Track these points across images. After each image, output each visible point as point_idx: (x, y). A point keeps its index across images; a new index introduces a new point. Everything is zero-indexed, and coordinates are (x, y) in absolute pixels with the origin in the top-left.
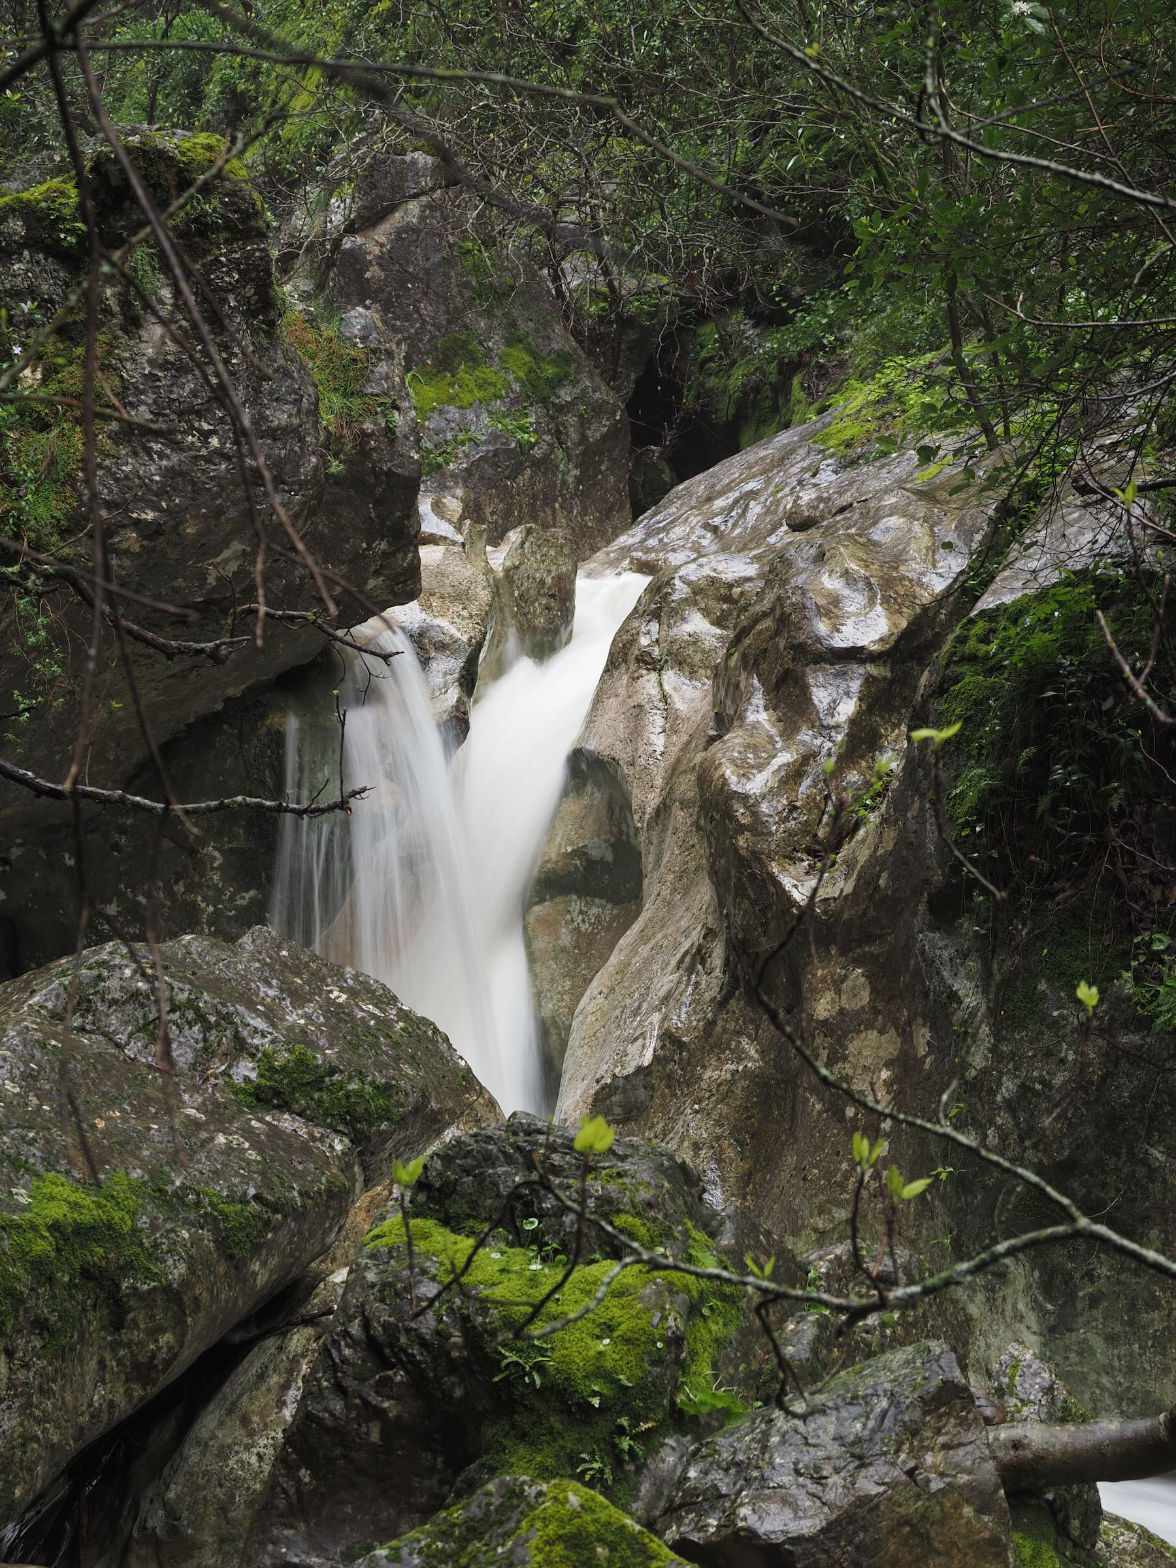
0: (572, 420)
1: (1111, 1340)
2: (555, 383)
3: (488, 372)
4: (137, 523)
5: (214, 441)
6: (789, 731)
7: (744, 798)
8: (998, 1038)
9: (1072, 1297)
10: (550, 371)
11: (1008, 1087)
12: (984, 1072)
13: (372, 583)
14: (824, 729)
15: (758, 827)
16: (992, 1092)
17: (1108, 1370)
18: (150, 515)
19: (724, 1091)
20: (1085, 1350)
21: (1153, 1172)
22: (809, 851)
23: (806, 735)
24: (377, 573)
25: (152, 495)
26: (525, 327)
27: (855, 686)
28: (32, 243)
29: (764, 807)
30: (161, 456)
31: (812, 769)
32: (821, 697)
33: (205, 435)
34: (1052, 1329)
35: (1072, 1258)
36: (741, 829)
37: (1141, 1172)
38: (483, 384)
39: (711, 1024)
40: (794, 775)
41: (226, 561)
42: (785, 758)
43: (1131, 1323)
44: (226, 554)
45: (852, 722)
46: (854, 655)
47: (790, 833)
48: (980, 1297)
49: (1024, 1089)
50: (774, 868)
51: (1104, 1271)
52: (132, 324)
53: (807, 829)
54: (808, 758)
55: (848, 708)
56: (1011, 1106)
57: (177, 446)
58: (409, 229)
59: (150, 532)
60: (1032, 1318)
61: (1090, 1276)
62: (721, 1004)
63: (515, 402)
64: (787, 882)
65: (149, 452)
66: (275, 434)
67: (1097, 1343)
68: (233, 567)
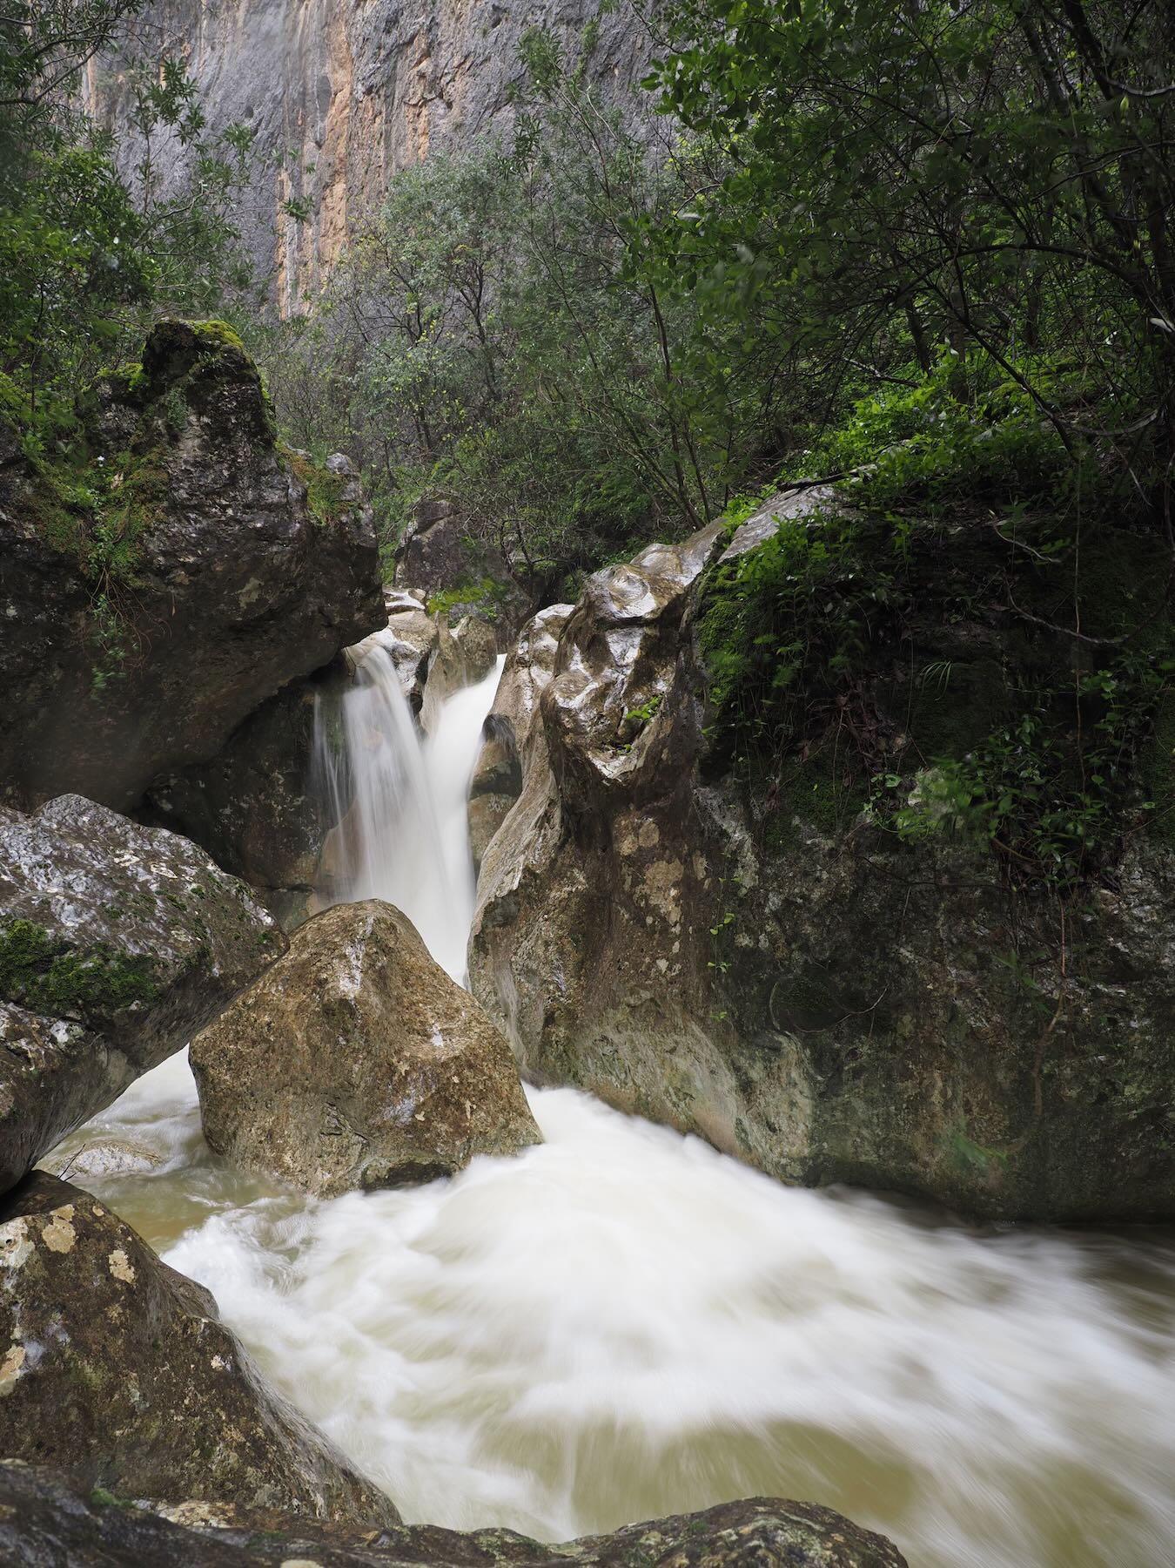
0: (512, 608)
1: (871, 1102)
2: (504, 593)
3: (475, 589)
4: (184, 564)
5: (230, 512)
6: (596, 670)
7: (568, 711)
8: (763, 864)
9: (839, 1070)
10: (502, 588)
11: (774, 902)
12: (752, 890)
13: (357, 616)
14: (619, 667)
15: (578, 730)
16: (761, 906)
17: (867, 1124)
18: (191, 559)
19: (564, 905)
20: (847, 1109)
21: (903, 968)
22: (613, 744)
23: (607, 672)
24: (359, 610)
25: (193, 546)
26: (491, 571)
27: (637, 641)
28: (115, 398)
29: (582, 716)
30: (196, 521)
31: (612, 692)
32: (615, 648)
33: (224, 508)
34: (822, 1095)
35: (837, 1038)
36: (567, 731)
37: (893, 968)
38: (474, 594)
39: (554, 861)
40: (600, 695)
41: (249, 592)
42: (594, 685)
43: (889, 1089)
44: (248, 587)
45: (636, 662)
46: (635, 622)
47: (599, 732)
48: (759, 1065)
49: (788, 903)
50: (590, 755)
51: (865, 1049)
52: (175, 439)
53: (611, 729)
54: (609, 685)
55: (633, 654)
56: (776, 915)
57: (206, 515)
58: (440, 531)
59: (193, 570)
60: (803, 1085)
61: (853, 1054)
62: (560, 848)
63: (488, 601)
64: (598, 763)
65: (188, 519)
66: (271, 508)
67: (859, 1105)
68: (255, 596)
